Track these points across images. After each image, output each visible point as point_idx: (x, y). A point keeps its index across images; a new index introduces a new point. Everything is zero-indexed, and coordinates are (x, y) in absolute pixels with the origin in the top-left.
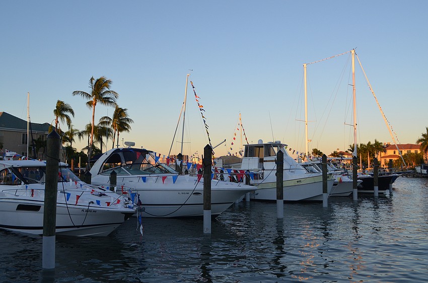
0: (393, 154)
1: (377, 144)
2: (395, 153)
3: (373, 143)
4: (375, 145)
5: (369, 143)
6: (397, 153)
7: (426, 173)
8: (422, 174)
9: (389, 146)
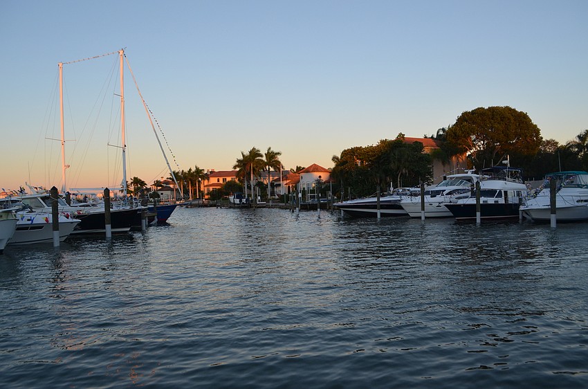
0: (216, 182)
1: (198, 171)
2: (218, 181)
3: (194, 170)
4: (195, 172)
5: (190, 170)
6: (221, 182)
7: (238, 203)
8: (235, 204)
9: (213, 173)
